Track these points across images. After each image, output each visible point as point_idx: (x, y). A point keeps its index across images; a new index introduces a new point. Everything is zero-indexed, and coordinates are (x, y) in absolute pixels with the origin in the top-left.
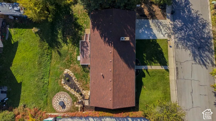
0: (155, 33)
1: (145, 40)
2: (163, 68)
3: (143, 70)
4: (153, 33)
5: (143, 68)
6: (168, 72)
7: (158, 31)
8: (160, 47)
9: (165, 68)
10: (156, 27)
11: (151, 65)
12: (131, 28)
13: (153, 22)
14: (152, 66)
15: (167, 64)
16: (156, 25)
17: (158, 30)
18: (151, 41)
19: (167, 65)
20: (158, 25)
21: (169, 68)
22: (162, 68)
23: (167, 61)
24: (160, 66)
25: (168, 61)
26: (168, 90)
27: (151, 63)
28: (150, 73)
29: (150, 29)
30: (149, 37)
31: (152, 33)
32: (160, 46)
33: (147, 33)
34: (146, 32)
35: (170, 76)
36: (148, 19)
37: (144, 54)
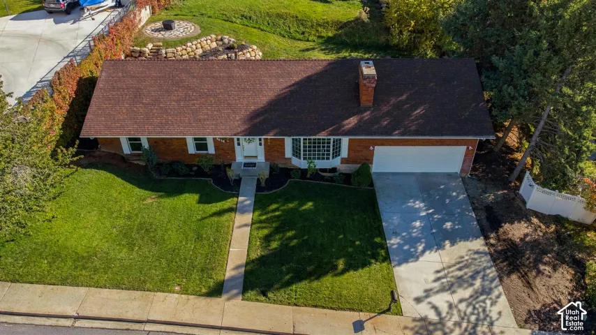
0: (421, 259)
1: (377, 218)
2: (229, 273)
3: (235, 199)
4: (423, 252)
5: (245, 200)
6: (204, 291)
7: (438, 272)
8: (350, 267)
9: (233, 279)
10: (460, 269)
11: (253, 224)
12: (417, 118)
13: (476, 256)
14: (249, 228)
15: (251, 294)
16: (466, 266)
17: (445, 276)
18: (378, 240)
19: (244, 291)
20: (473, 277)
21: (229, 299)
22: (231, 265)
23: (270, 295)
24: (243, 260)
25: (269, 300)
26: (96, 277)
27: (264, 225)
28: (216, 219)
29: (436, 239)
30: (396, 234)
31: (420, 248)
32: (356, 269)
33: (415, 228)
34: (418, 224)
35: (176, 295)
36: (486, 238)
37: (310, 204)
